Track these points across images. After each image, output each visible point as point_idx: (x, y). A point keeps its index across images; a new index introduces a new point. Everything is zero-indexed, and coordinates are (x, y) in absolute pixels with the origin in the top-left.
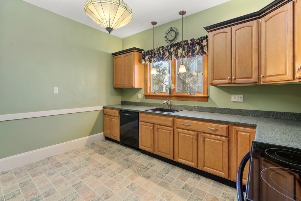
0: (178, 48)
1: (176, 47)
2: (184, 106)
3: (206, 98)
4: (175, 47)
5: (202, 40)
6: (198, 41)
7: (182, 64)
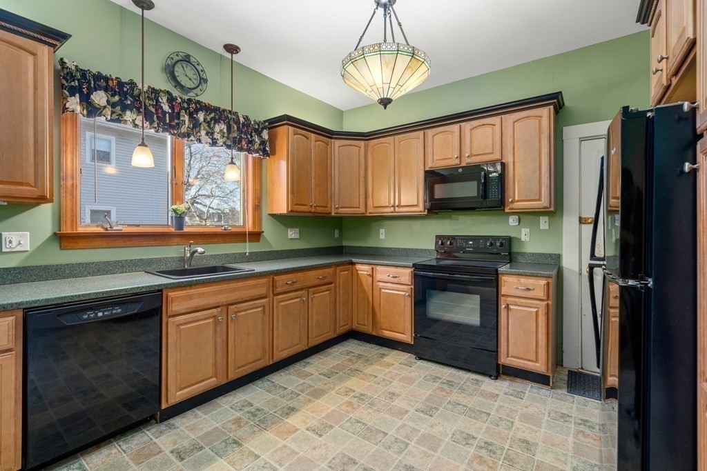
0: (217, 121)
1: (212, 115)
2: (219, 255)
3: (256, 236)
4: (210, 114)
5: (263, 129)
6: (257, 127)
7: (232, 161)
